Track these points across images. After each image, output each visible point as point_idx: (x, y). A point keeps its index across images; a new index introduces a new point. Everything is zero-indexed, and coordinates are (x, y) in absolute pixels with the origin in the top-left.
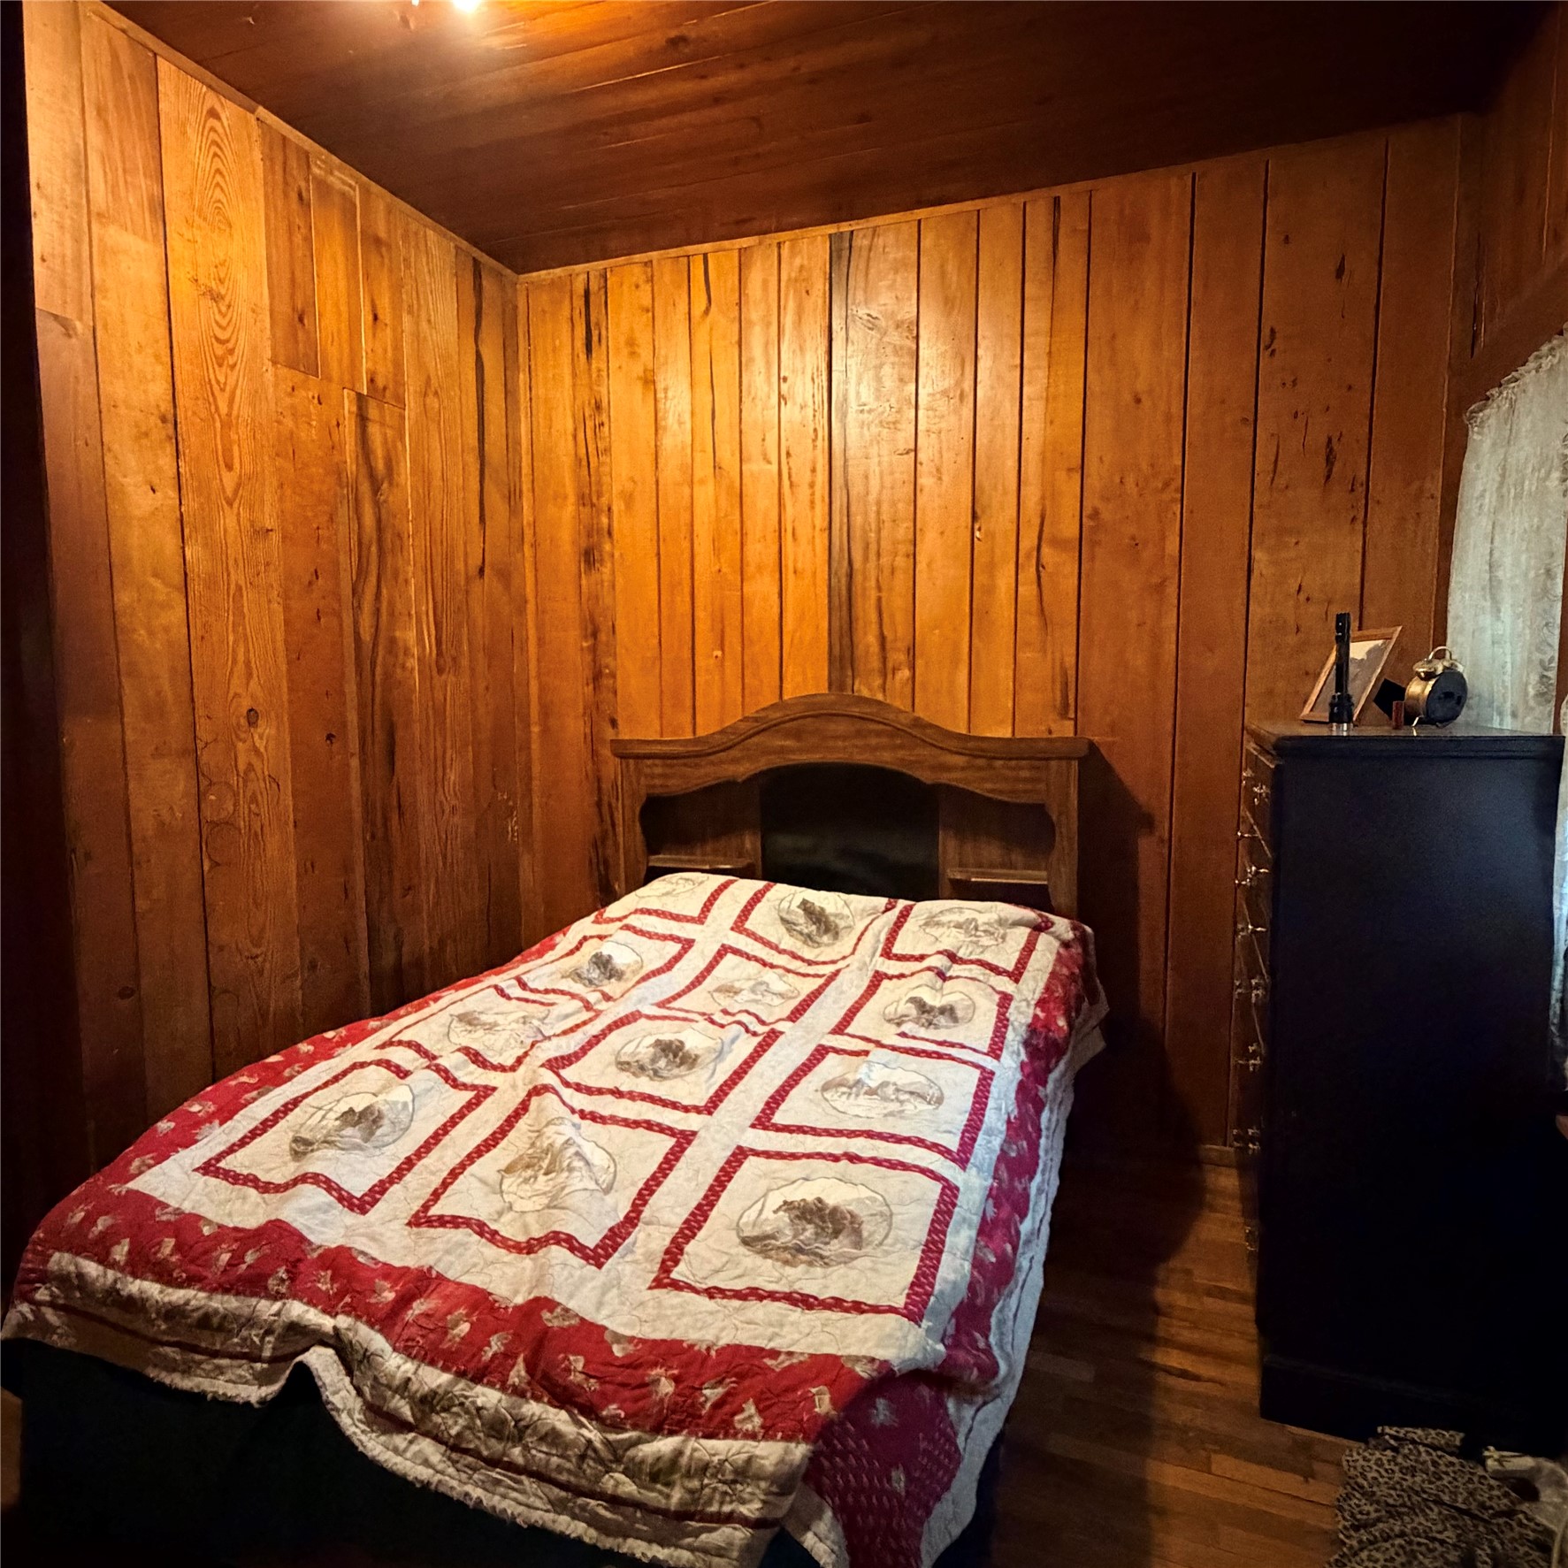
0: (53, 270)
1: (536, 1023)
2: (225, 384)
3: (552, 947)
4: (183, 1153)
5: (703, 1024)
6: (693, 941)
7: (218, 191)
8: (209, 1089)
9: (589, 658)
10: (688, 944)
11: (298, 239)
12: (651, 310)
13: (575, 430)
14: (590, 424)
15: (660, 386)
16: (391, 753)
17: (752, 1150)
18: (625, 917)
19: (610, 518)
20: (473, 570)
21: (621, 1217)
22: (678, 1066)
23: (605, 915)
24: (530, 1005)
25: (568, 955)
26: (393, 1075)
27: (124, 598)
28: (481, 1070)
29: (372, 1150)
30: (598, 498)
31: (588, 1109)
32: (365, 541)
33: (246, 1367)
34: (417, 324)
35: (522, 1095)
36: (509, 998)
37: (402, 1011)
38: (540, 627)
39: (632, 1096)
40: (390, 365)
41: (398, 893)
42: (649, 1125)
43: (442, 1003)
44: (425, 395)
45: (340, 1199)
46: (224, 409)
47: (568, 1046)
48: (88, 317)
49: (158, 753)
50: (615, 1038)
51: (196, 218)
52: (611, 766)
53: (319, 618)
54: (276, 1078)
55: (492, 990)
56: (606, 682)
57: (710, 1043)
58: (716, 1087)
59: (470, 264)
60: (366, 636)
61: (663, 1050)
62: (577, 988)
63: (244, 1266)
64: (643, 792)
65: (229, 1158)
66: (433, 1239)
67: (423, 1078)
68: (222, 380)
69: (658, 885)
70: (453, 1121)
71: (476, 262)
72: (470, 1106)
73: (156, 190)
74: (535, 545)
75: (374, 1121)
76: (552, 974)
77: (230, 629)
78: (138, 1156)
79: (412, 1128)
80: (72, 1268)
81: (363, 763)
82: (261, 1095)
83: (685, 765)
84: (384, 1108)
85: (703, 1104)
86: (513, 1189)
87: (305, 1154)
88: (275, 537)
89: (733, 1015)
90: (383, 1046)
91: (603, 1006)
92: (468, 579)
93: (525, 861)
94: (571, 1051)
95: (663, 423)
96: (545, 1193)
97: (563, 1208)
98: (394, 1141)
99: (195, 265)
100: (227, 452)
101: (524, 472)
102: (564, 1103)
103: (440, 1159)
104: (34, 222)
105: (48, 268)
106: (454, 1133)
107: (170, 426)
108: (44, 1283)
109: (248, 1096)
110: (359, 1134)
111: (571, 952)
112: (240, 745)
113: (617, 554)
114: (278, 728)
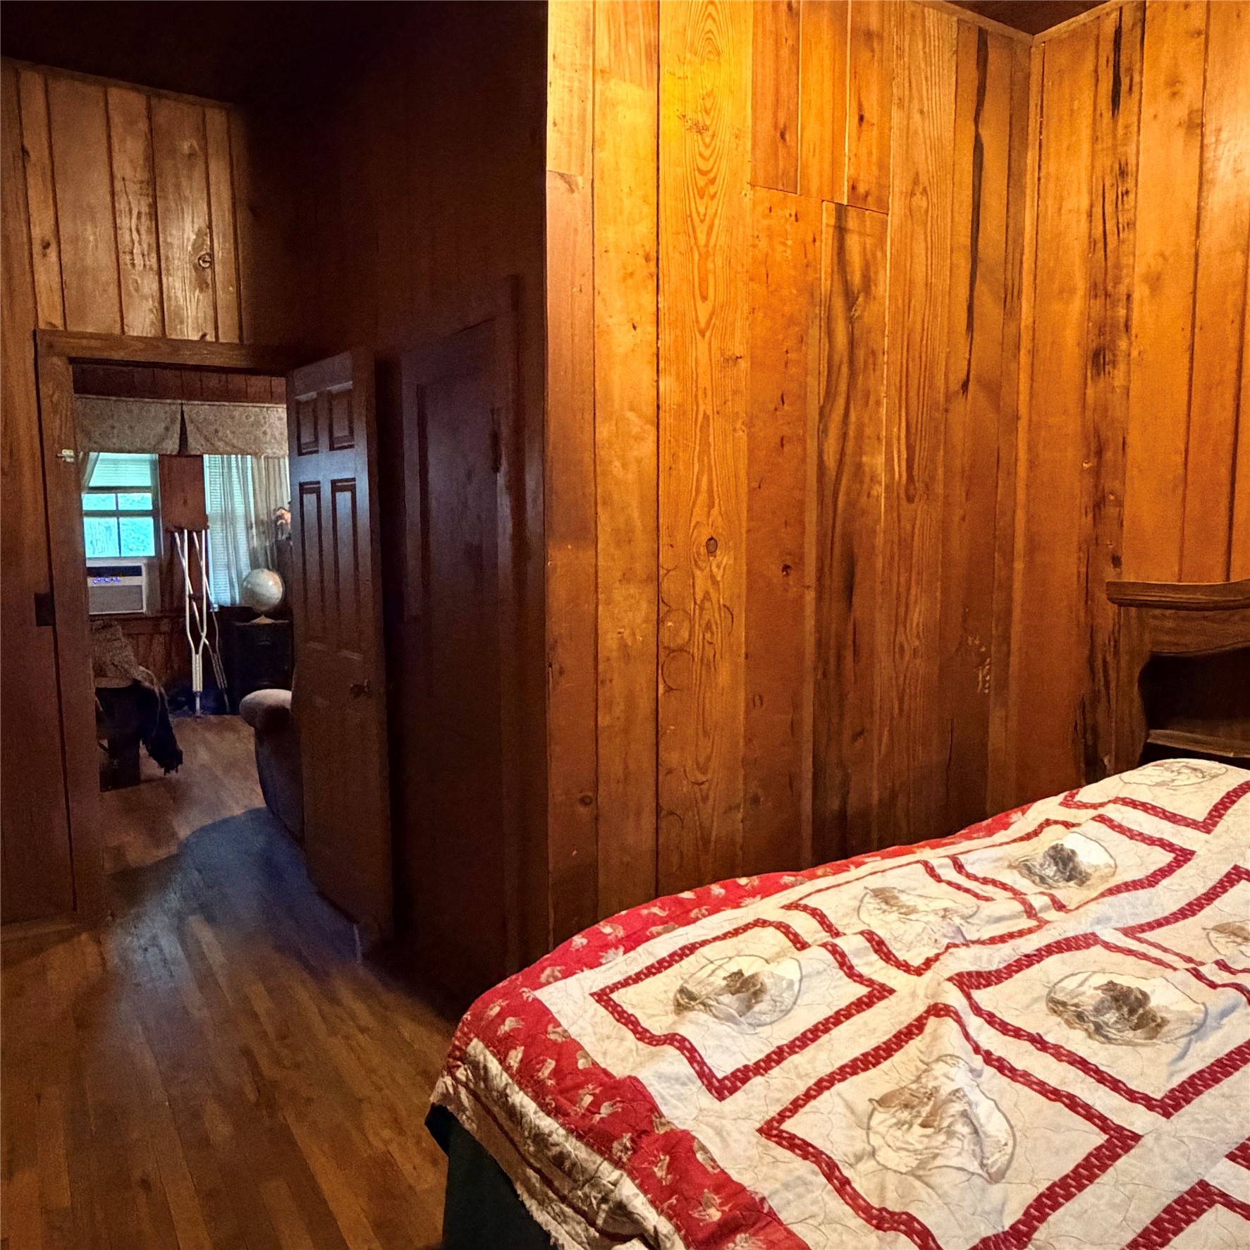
0: (562, 133)
1: (957, 921)
2: (705, 215)
3: (1006, 826)
4: (587, 972)
5: (1184, 976)
6: (1192, 853)
7: (710, 21)
8: (623, 913)
9: (1089, 481)
10: (1183, 856)
11: (785, 52)
12: (1204, 34)
13: (1092, 206)
14: (1110, 196)
15: (1210, 129)
16: (849, 589)
17: (1223, 1195)
18: (1102, 805)
19: (1129, 309)
20: (955, 386)
21: (1007, 1224)
22: (1135, 1028)
23: (1077, 798)
24: (962, 894)
25: (1022, 839)
26: (790, 944)
27: (604, 431)
28: (883, 963)
29: (745, 1027)
30: (1114, 287)
31: (997, 1052)
32: (836, 358)
33: (583, 1225)
34: (909, 118)
35: (921, 1009)
36: (938, 879)
37: (820, 871)
38: (1031, 448)
39: (1058, 1053)
40: (874, 168)
41: (847, 734)
42: (1073, 1103)
43: (864, 870)
44: (913, 194)
45: (701, 1075)
46: (702, 238)
47: (989, 961)
48: (588, 170)
49: (626, 578)
50: (1053, 965)
51: (688, 56)
52: (1108, 613)
53: (782, 445)
54: (682, 917)
55: (920, 867)
56: (1111, 511)
57: (1189, 1007)
58: (1184, 1076)
59: (974, 37)
60: (831, 461)
61: (1116, 999)
62: (1023, 884)
63: (597, 1117)
64: (1148, 647)
65: (622, 991)
66: (776, 1161)
67: (818, 957)
68: (702, 211)
69: (1151, 772)
70: (838, 1018)
71: (982, 33)
72: (861, 1005)
73: (653, 34)
74: (1033, 353)
75: (756, 994)
76: (1000, 859)
77: (696, 459)
78: (550, 965)
79: (793, 1013)
80: (481, 1058)
81: (819, 599)
82: (667, 931)
83: (1205, 618)
84: (768, 982)
85: (1158, 1096)
86: (882, 1129)
87: (687, 1008)
88: (743, 364)
89: (1233, 972)
90: (789, 907)
91: (1052, 915)
92: (948, 398)
93: (996, 716)
94: (994, 968)
95: (1210, 176)
96: (915, 1151)
97: (927, 1185)
98: (771, 1023)
99: (684, 101)
100: (703, 280)
101: (1025, 266)
102: (967, 1036)
103: (812, 1061)
104: (550, 90)
105: (558, 130)
106: (835, 1032)
107: (653, 263)
108: (464, 1064)
109: (654, 929)
110: (736, 1004)
111: (1028, 837)
112: (698, 573)
113: (1135, 353)
114: (735, 559)
